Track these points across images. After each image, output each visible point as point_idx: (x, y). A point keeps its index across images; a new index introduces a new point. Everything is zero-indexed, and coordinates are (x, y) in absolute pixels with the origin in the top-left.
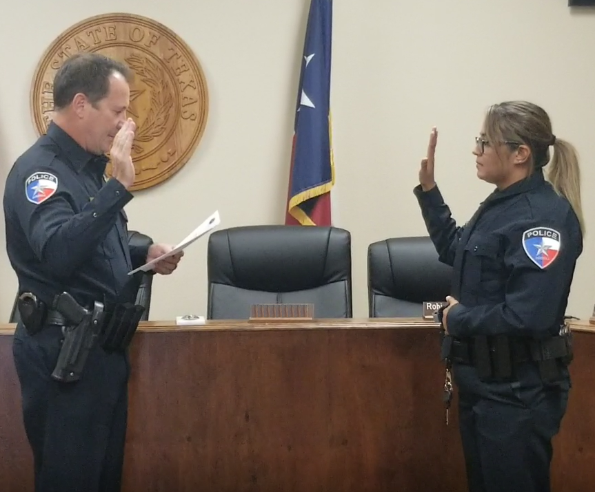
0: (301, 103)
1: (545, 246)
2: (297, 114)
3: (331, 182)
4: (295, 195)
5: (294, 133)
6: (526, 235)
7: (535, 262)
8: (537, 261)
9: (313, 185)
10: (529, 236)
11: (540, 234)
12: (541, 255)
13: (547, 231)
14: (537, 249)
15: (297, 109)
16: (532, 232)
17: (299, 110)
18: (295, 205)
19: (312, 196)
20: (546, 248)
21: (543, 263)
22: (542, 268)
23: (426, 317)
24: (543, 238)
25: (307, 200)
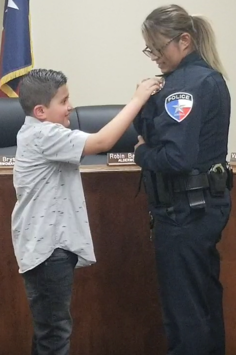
0: (8, 6)
1: (181, 106)
2: (5, 14)
3: (31, 66)
4: (4, 75)
5: (3, 28)
6: (167, 100)
7: (173, 118)
8: (175, 117)
9: (17, 68)
10: (169, 100)
11: (177, 98)
12: (178, 112)
13: (182, 94)
14: (175, 109)
15: (5, 10)
16: (171, 97)
17: (6, 11)
18: (5, 83)
19: (17, 76)
20: (182, 107)
21: (180, 118)
22: (179, 121)
23: (110, 164)
24: (179, 100)
25: (14, 79)
